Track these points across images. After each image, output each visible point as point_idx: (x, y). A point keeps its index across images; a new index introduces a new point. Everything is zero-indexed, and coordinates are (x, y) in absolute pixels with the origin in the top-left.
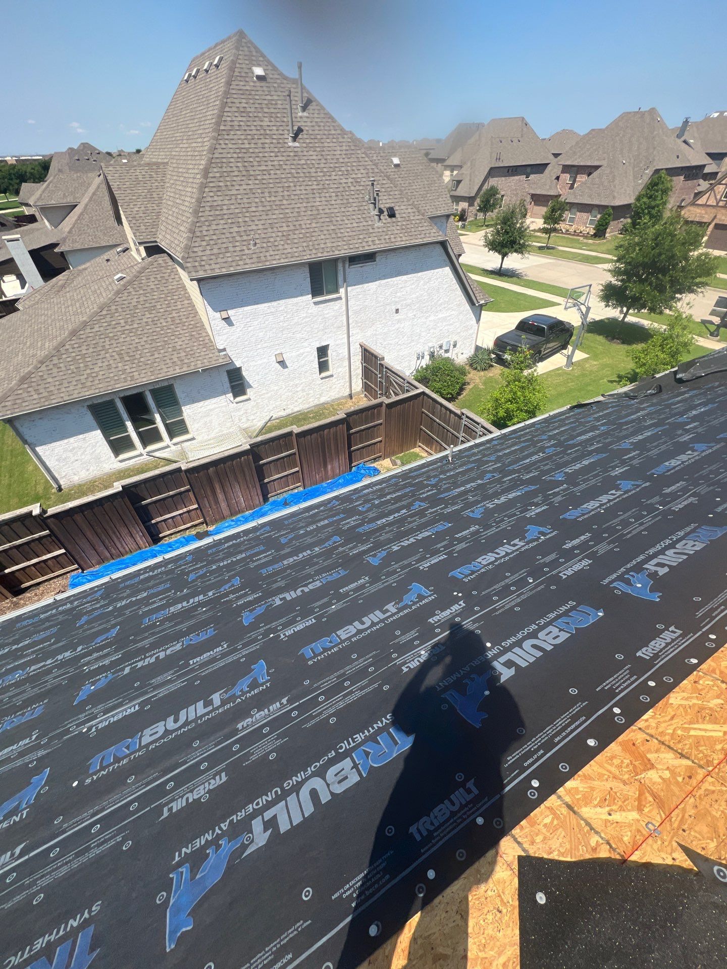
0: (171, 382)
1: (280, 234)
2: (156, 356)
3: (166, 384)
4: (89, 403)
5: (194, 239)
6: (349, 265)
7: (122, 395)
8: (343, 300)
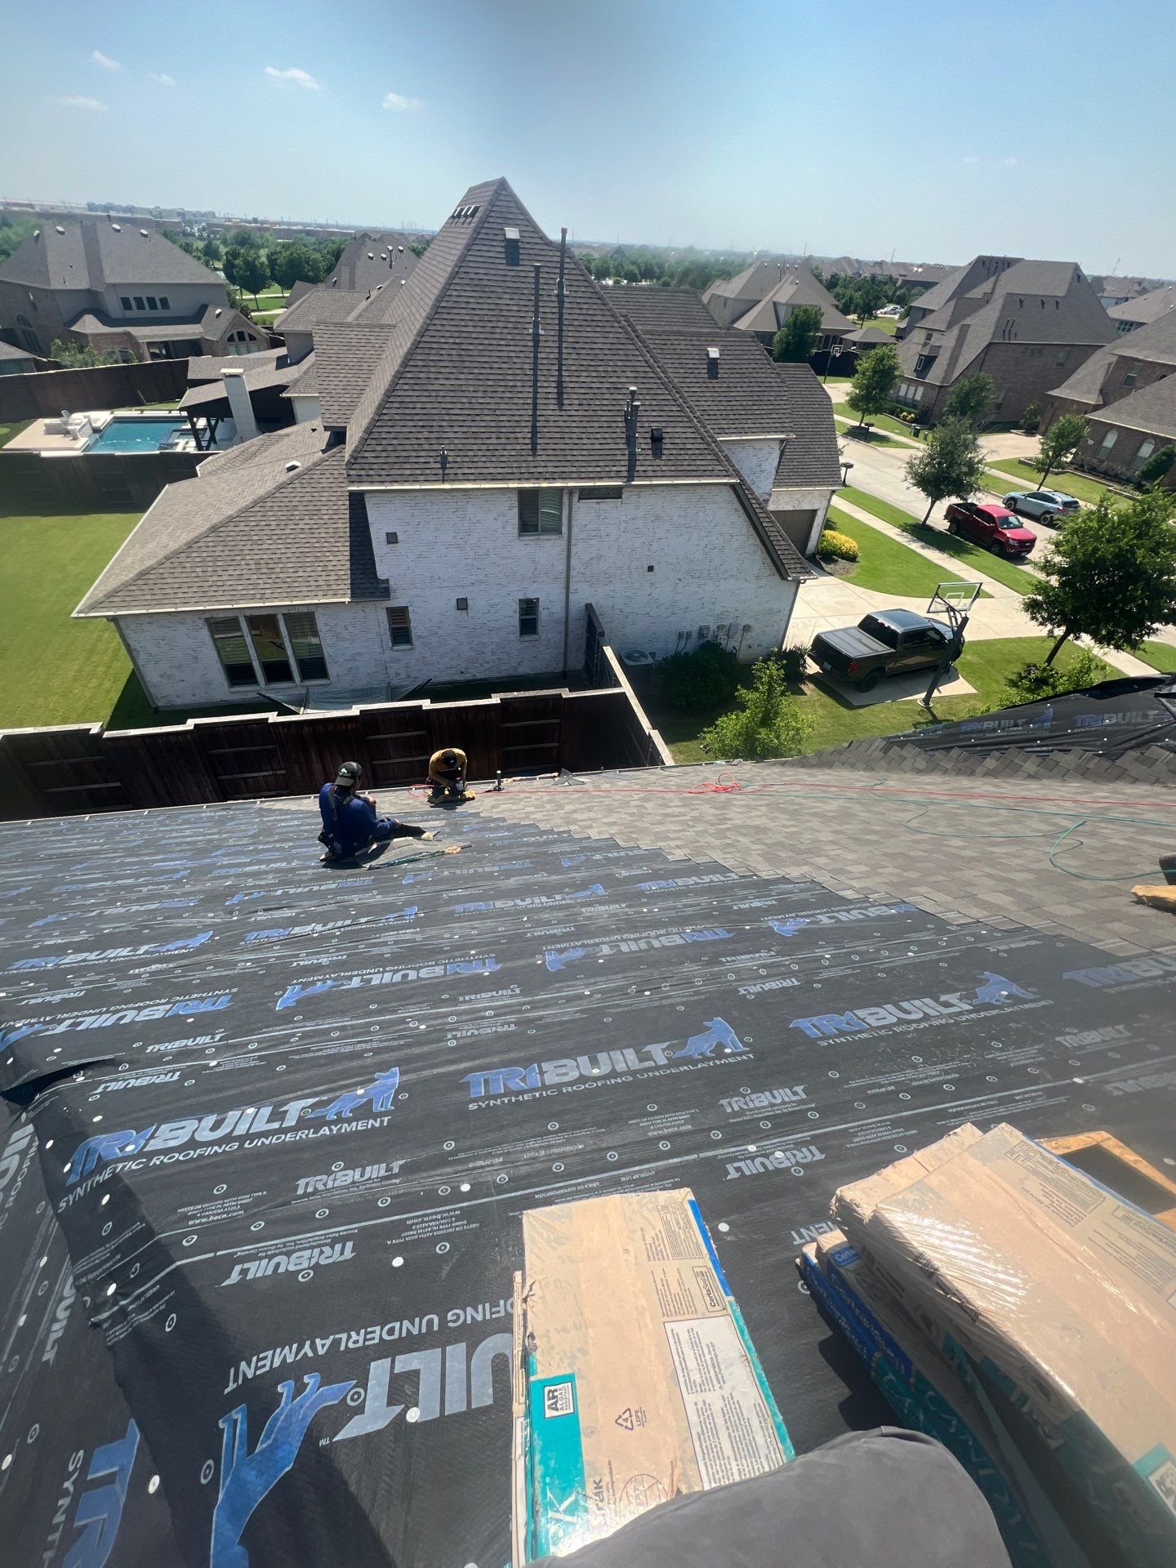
0: (312, 609)
1: (485, 447)
2: (300, 574)
3: (305, 610)
4: (207, 616)
5: (368, 442)
6: (580, 499)
7: (248, 614)
8: (563, 542)
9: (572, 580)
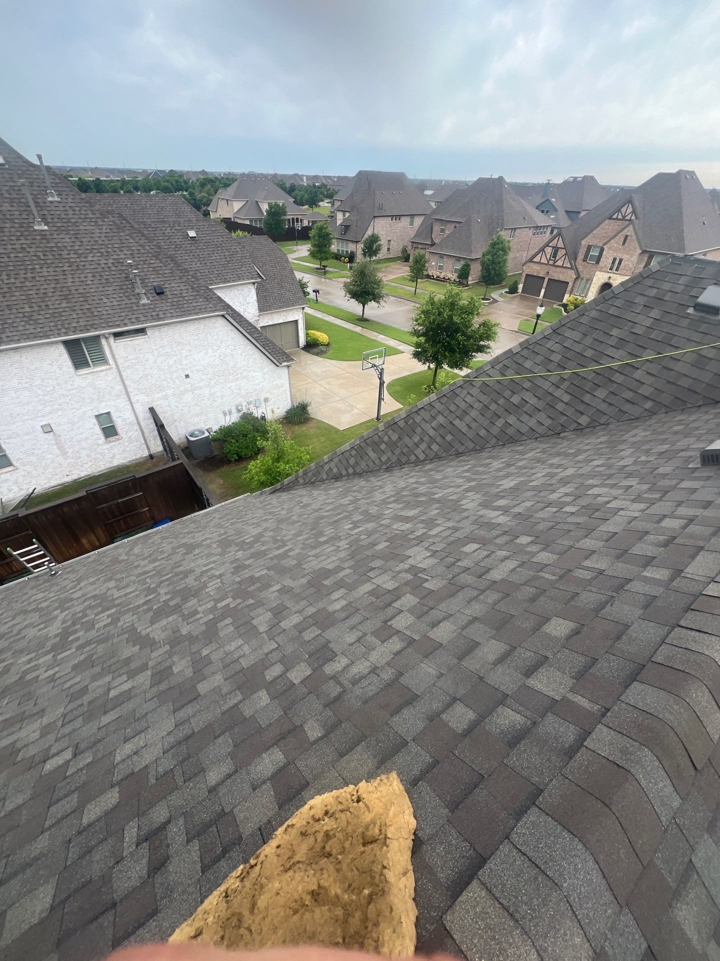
1: (21, 315)
6: (115, 340)
8: (115, 371)
9: (131, 395)
